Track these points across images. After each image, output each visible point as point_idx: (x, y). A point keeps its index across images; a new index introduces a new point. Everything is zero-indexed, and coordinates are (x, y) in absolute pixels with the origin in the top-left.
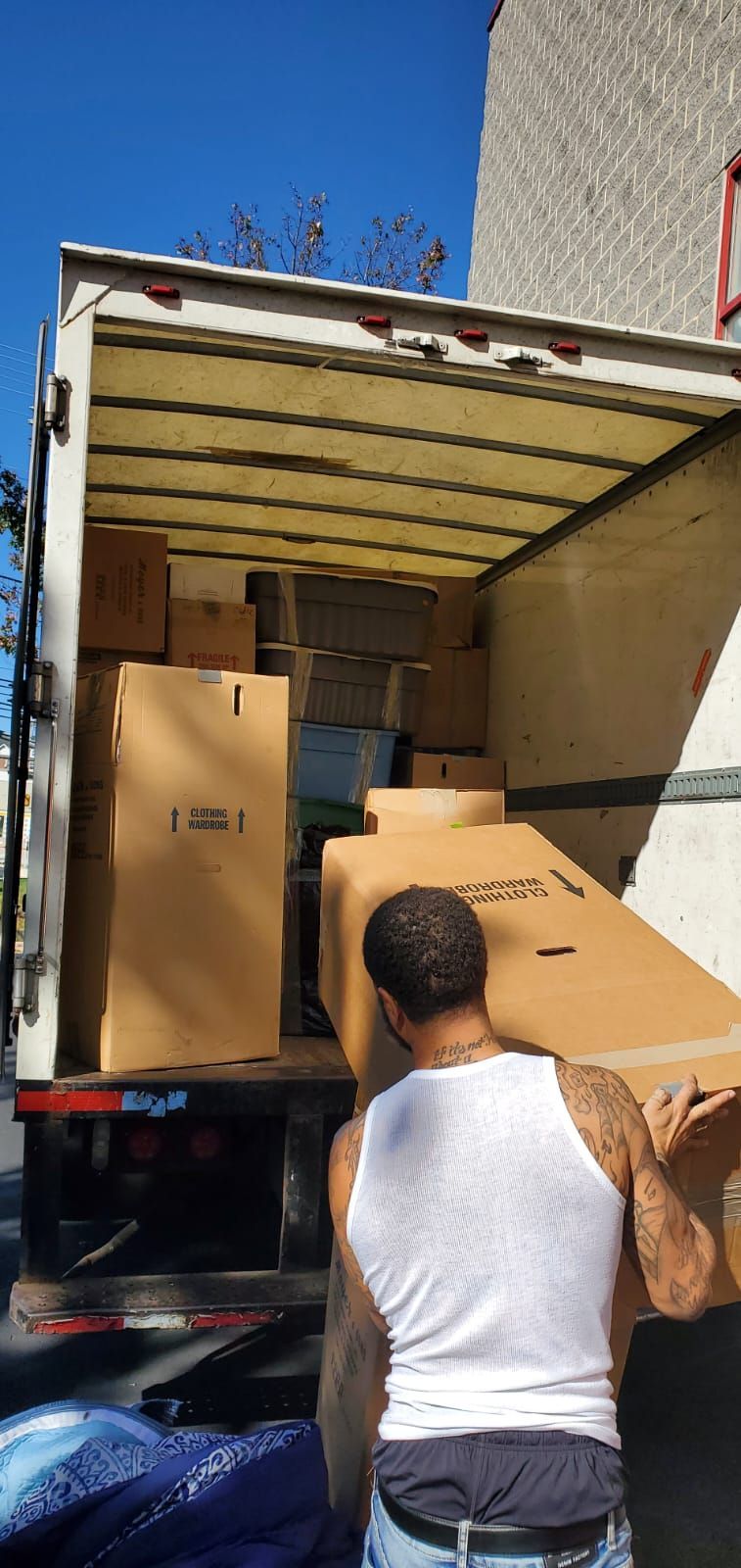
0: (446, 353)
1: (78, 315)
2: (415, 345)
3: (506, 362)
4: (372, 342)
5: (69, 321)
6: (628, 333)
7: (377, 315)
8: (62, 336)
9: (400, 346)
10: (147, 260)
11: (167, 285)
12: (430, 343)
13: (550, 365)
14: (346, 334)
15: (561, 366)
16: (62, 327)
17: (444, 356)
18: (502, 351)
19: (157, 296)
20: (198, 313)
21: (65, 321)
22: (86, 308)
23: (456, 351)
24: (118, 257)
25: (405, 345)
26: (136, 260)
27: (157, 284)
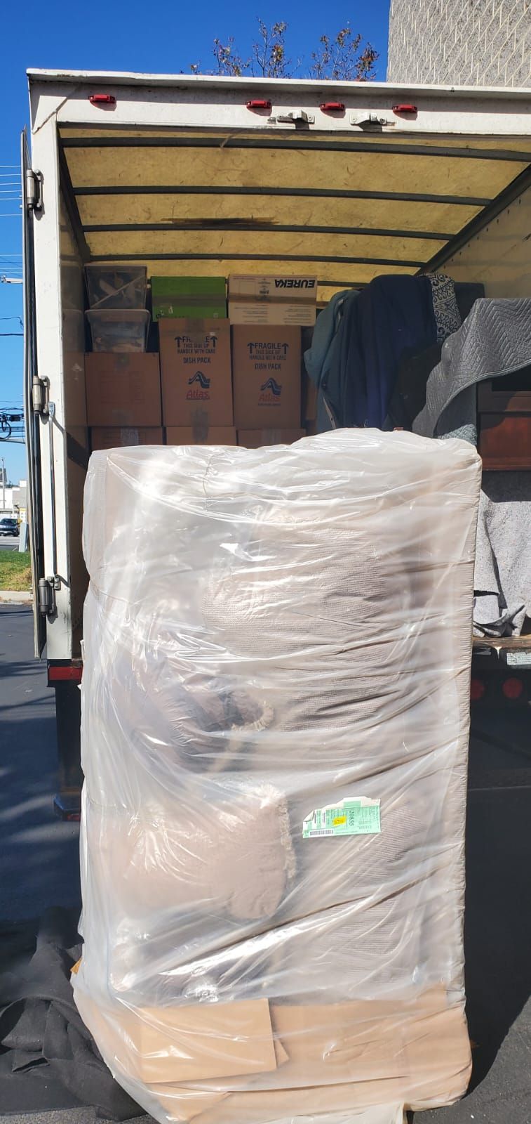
0: (313, 123)
1: (44, 124)
2: (290, 120)
3: (360, 125)
4: (258, 121)
5: (39, 129)
6: (453, 91)
7: (260, 99)
8: (34, 140)
9: (279, 121)
10: (88, 75)
11: (104, 93)
12: (300, 116)
13: (393, 124)
14: (236, 116)
15: (402, 124)
16: (34, 134)
17: (310, 125)
18: (355, 116)
19: (99, 102)
20: (129, 112)
21: (35, 129)
22: (49, 117)
23: (320, 120)
24: (68, 76)
25: (283, 120)
26: (81, 77)
27: (98, 94)
